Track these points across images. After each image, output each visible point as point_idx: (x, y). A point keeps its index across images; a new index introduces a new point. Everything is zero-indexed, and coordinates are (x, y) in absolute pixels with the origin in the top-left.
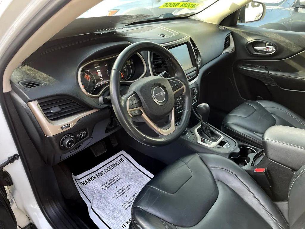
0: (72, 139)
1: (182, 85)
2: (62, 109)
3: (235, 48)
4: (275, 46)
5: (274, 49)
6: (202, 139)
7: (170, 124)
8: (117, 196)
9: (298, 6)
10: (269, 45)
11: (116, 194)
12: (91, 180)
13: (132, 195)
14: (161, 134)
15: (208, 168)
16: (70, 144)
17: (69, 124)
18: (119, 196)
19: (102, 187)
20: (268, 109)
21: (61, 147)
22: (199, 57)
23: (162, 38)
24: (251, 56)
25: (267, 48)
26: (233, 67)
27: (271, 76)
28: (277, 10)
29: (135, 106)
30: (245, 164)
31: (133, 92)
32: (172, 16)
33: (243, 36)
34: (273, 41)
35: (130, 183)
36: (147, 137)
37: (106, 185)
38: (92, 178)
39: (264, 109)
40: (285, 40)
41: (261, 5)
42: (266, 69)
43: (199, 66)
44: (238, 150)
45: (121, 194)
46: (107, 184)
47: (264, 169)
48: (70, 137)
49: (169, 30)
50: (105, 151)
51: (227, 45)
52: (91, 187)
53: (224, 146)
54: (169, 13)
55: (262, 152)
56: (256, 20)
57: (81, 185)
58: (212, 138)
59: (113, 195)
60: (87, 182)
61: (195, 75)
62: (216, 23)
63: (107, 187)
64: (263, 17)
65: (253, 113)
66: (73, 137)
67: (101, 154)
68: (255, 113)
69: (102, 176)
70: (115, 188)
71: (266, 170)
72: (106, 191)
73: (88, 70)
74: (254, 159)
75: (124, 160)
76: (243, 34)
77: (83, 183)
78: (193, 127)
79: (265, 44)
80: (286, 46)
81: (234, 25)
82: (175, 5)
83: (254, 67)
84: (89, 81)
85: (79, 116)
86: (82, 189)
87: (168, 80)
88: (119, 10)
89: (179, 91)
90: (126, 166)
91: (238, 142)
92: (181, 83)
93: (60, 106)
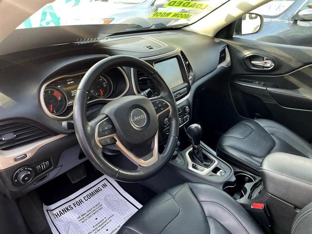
0: (29, 173)
1: (168, 106)
2: (17, 136)
3: (231, 62)
4: (273, 61)
5: (273, 64)
6: (193, 164)
7: (153, 153)
8: (96, 231)
9: (297, 19)
10: (267, 60)
11: (95, 228)
12: (67, 211)
13: (114, 229)
14: (139, 165)
15: (199, 201)
16: (26, 179)
17: (26, 155)
18: (98, 231)
19: (79, 219)
20: (266, 129)
21: (15, 183)
22: (191, 72)
23: (149, 51)
24: (248, 71)
25: (266, 63)
26: (229, 82)
27: (270, 92)
28: (276, 22)
29: (107, 133)
30: (242, 196)
31: (105, 115)
32: (164, 26)
33: (240, 49)
34: (271, 56)
35: (113, 213)
36: (121, 171)
37: (84, 216)
38: (68, 207)
39: (263, 129)
40: (284, 54)
41: (259, 17)
42: (264, 85)
43: (191, 82)
44: (233, 179)
45: (101, 227)
46: (86, 215)
47: (263, 205)
48: (27, 170)
49: (158, 42)
50: (85, 177)
51: (222, 58)
52: (66, 219)
53: (218, 173)
54: (161, 23)
55: (260, 181)
56: (254, 32)
57: (54, 218)
58: (205, 163)
59: (92, 229)
60: (62, 213)
61: (187, 92)
62: (211, 35)
63: (85, 219)
64: (261, 30)
65: (251, 133)
66: (31, 169)
67: (78, 180)
68: (253, 133)
69: (80, 205)
70: (94, 219)
71: (264, 206)
72: (83, 224)
73: (59, 87)
74: (251, 190)
75: (107, 186)
76: (240, 47)
77: (57, 214)
78: (184, 150)
79: (263, 58)
80: (285, 61)
81: (230, 37)
82: (166, 14)
83: (252, 82)
84: (59, 99)
85: (41, 143)
86: (55, 222)
87: (151, 100)
88: (114, 19)
89: (164, 113)
90: (109, 193)
91: (233, 168)
92: (166, 103)
93: (15, 132)
